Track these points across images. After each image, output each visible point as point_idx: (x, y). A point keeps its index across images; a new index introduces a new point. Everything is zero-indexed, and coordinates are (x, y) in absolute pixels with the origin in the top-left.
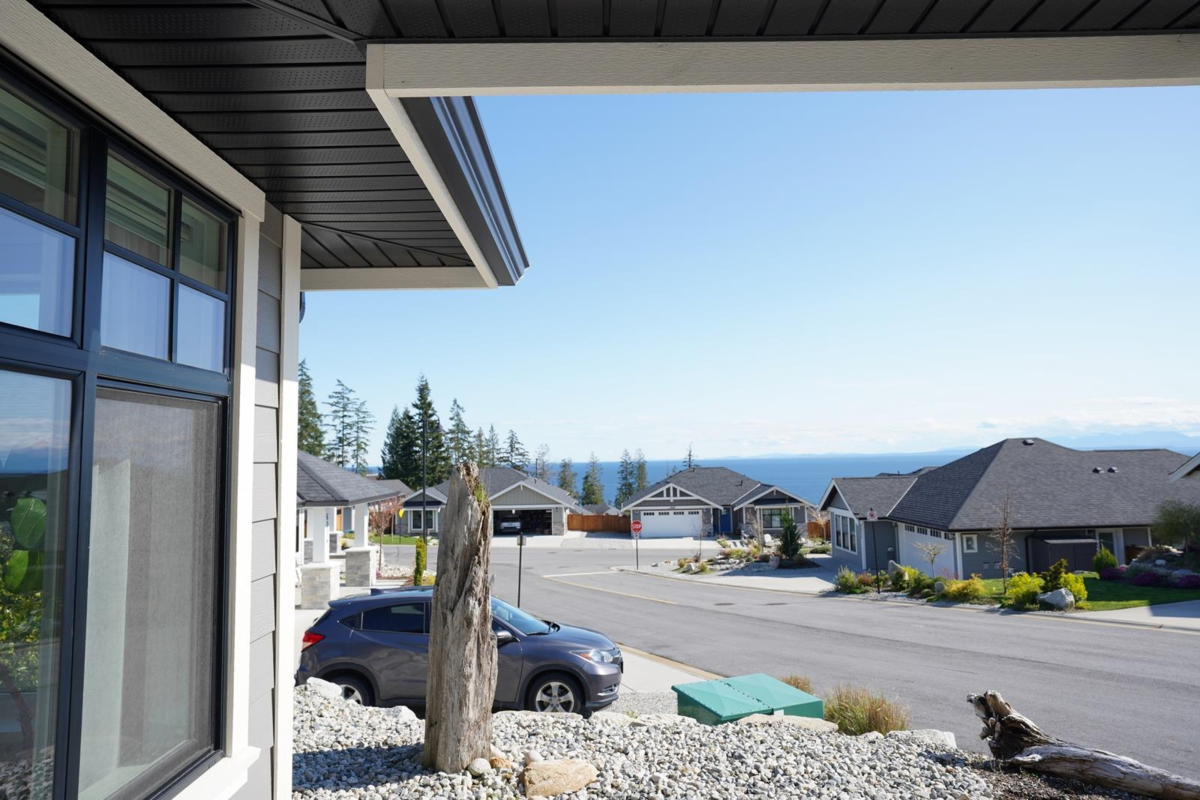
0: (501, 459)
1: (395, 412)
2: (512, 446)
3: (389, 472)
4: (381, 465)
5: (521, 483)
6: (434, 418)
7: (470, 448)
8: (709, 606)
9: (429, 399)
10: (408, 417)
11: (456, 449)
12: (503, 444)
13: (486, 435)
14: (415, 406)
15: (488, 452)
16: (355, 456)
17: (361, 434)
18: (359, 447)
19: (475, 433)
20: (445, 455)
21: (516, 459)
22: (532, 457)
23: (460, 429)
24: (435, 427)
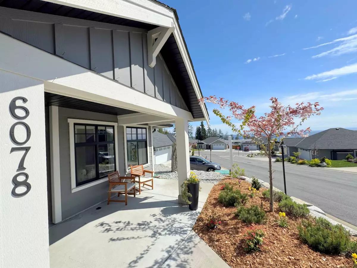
0: (218, 135)
1: (197, 127)
2: (220, 132)
3: (197, 138)
4: (195, 136)
5: (218, 140)
6: (204, 128)
7: (212, 133)
8: (246, 163)
9: (203, 124)
10: (199, 127)
11: (209, 133)
12: (218, 132)
13: (215, 130)
14: (201, 126)
15: (215, 133)
16: (191, 135)
17: (192, 131)
18: (191, 134)
19: (213, 130)
20: (207, 134)
21: (221, 135)
22: (224, 134)
23: (209, 129)
24: (204, 129)
